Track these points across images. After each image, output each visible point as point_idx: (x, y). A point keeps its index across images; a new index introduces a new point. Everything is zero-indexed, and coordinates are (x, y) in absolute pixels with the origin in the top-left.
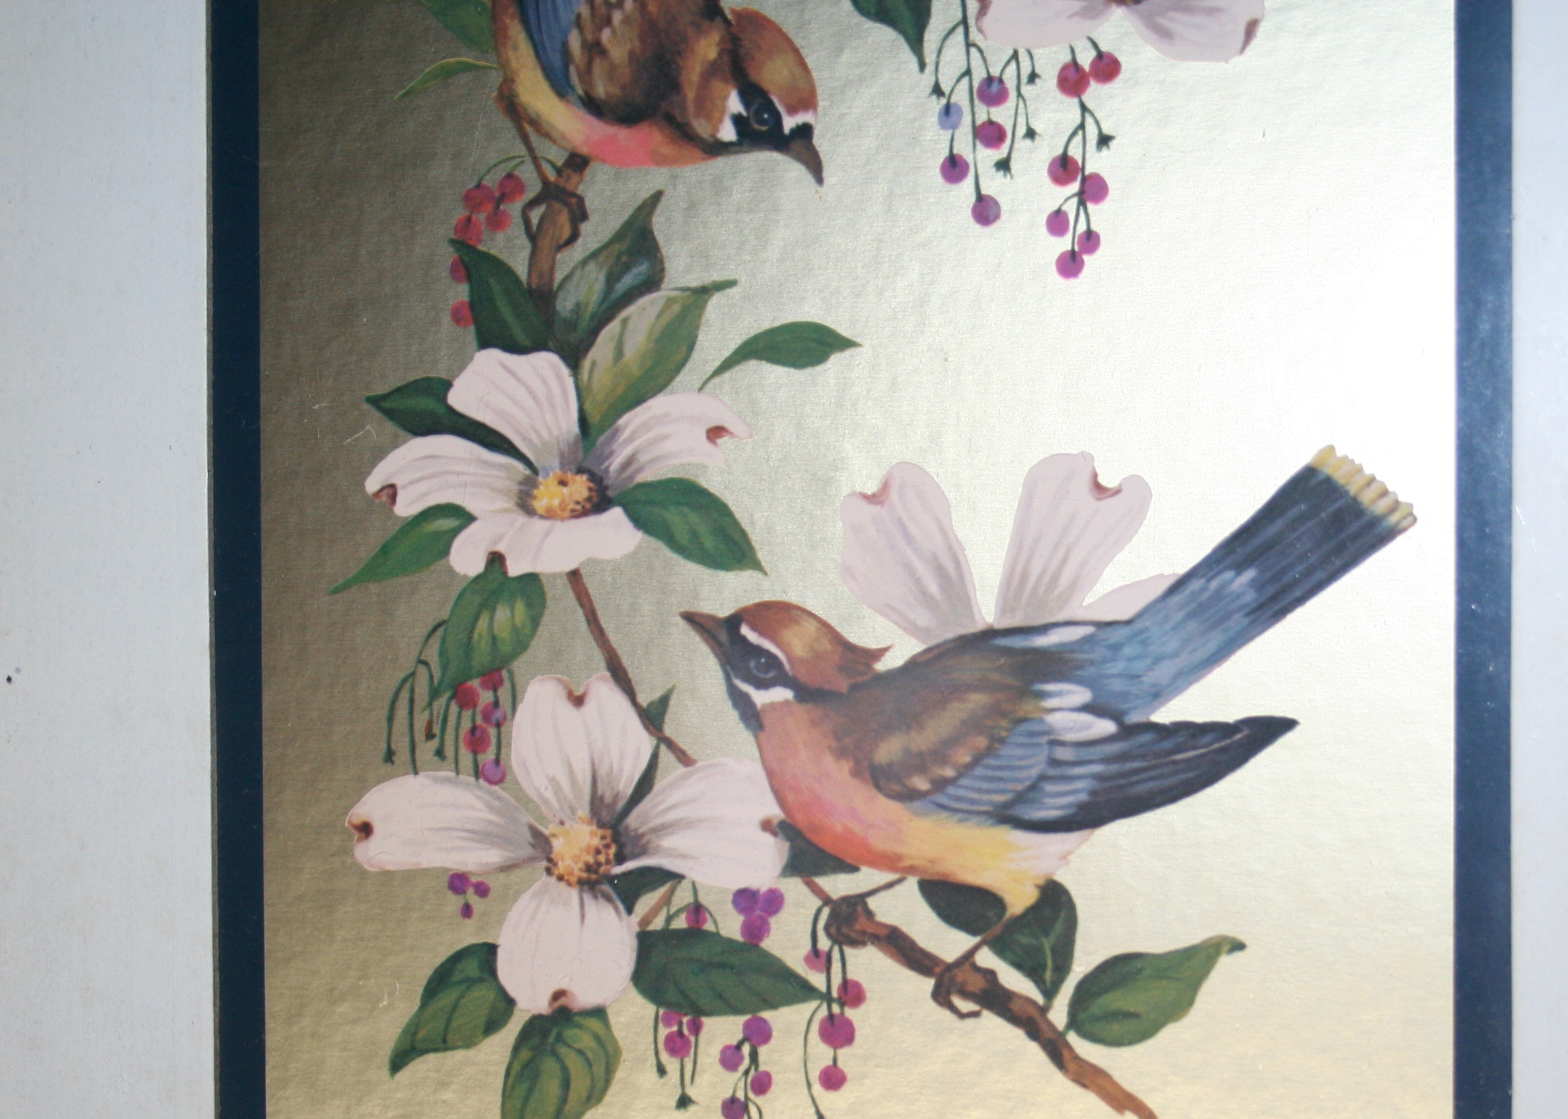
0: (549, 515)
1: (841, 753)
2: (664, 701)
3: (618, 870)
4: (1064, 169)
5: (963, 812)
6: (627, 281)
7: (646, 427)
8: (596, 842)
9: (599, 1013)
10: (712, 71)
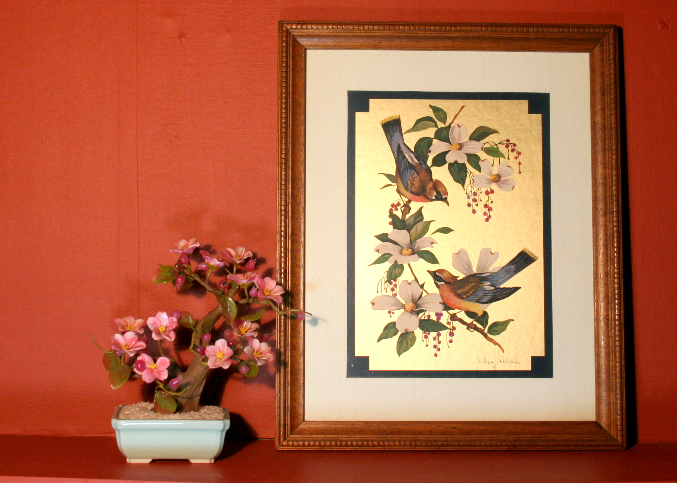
0: (405, 255)
1: (452, 292)
2: (423, 284)
3: (416, 310)
4: (486, 206)
5: (470, 301)
6: (418, 219)
7: (421, 242)
8: (412, 306)
9: (413, 332)
10: (431, 188)
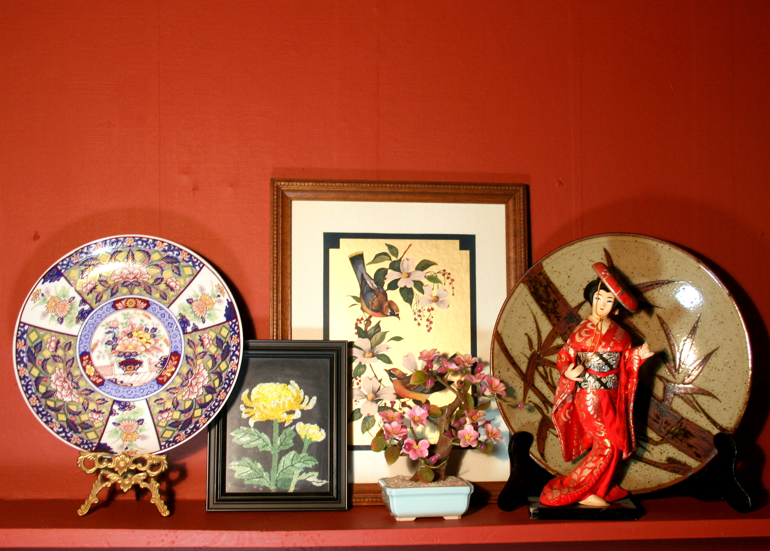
0: (367, 357)
1: (402, 385)
2: (381, 380)
3: (376, 399)
4: (428, 320)
5: (416, 392)
6: (377, 331)
7: (379, 348)
8: (373, 396)
9: (373, 416)
10: (387, 307)
